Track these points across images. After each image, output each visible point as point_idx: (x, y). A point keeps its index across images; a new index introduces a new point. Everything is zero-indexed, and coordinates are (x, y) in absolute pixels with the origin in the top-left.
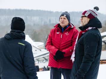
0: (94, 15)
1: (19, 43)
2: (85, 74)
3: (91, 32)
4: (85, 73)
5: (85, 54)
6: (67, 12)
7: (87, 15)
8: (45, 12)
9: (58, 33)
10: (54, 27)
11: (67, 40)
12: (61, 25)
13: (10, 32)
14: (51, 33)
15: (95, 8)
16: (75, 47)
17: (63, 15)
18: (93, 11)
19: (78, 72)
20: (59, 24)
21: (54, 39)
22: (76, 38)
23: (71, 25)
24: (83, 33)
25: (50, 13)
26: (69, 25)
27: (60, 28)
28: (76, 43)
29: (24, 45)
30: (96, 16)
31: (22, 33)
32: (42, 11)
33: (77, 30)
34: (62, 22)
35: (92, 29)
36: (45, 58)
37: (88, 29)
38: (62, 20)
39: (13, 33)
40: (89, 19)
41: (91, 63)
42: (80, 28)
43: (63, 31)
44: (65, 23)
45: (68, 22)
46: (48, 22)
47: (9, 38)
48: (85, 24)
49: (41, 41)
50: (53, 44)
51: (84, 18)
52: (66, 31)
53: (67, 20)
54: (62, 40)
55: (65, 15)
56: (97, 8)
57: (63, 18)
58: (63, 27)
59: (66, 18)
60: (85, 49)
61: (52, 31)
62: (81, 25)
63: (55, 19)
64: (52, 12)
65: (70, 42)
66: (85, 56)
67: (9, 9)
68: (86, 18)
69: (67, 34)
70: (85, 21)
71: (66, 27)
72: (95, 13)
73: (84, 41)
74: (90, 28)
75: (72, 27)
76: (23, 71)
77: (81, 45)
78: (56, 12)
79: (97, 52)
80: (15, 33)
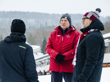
0: (96, 17)
1: (20, 46)
2: (87, 79)
3: (93, 34)
4: (87, 77)
5: (87, 57)
6: (67, 14)
7: (89, 16)
8: (41, 14)
9: (59, 36)
10: (55, 29)
11: (68, 43)
12: (62, 27)
13: (10, 35)
14: (51, 35)
15: (97, 10)
16: (76, 50)
17: (63, 17)
18: (95, 13)
19: (79, 76)
20: (60, 27)
21: (55, 42)
22: (78, 41)
23: (72, 27)
24: (85, 35)
25: (47, 15)
26: (70, 27)
27: (60, 30)
28: (77, 46)
29: (25, 48)
30: (98, 18)
31: (22, 36)
32: (38, 13)
33: (78, 33)
34: (63, 24)
35: (94, 31)
36: (41, 62)
37: (90, 31)
38: (64, 22)
39: (14, 36)
40: (91, 21)
41: (94, 66)
42: (82, 30)
43: (64, 33)
44: (67, 25)
45: (69, 25)
46: (44, 25)
47: (9, 41)
48: (87, 26)
49: (38, 44)
50: (54, 47)
51: (86, 20)
52: (67, 34)
53: (68, 22)
54: (63, 43)
55: (66, 18)
56: (99, 10)
57: (64, 21)
58: (64, 30)
59: (67, 20)
60: (87, 52)
61: (53, 34)
62: (82, 27)
63: (52, 21)
64: (48, 14)
65: (72, 45)
66: (87, 59)
67: (3, 12)
68: (89, 20)
69: (68, 36)
70: (87, 23)
71: (67, 29)
72: (97, 14)
73: (86, 43)
74: (92, 30)
75: (73, 30)
76: (24, 76)
77: (83, 47)
78: (52, 14)
79: (99, 55)
80: (15, 35)
